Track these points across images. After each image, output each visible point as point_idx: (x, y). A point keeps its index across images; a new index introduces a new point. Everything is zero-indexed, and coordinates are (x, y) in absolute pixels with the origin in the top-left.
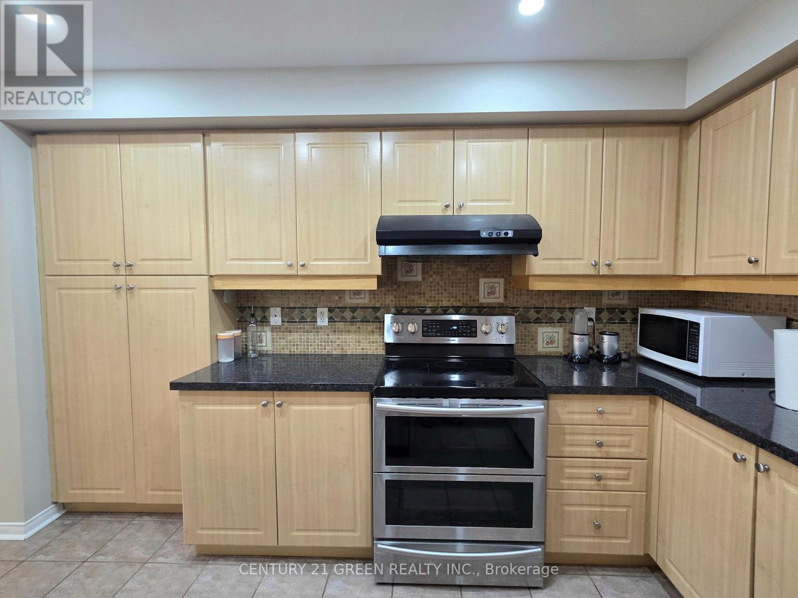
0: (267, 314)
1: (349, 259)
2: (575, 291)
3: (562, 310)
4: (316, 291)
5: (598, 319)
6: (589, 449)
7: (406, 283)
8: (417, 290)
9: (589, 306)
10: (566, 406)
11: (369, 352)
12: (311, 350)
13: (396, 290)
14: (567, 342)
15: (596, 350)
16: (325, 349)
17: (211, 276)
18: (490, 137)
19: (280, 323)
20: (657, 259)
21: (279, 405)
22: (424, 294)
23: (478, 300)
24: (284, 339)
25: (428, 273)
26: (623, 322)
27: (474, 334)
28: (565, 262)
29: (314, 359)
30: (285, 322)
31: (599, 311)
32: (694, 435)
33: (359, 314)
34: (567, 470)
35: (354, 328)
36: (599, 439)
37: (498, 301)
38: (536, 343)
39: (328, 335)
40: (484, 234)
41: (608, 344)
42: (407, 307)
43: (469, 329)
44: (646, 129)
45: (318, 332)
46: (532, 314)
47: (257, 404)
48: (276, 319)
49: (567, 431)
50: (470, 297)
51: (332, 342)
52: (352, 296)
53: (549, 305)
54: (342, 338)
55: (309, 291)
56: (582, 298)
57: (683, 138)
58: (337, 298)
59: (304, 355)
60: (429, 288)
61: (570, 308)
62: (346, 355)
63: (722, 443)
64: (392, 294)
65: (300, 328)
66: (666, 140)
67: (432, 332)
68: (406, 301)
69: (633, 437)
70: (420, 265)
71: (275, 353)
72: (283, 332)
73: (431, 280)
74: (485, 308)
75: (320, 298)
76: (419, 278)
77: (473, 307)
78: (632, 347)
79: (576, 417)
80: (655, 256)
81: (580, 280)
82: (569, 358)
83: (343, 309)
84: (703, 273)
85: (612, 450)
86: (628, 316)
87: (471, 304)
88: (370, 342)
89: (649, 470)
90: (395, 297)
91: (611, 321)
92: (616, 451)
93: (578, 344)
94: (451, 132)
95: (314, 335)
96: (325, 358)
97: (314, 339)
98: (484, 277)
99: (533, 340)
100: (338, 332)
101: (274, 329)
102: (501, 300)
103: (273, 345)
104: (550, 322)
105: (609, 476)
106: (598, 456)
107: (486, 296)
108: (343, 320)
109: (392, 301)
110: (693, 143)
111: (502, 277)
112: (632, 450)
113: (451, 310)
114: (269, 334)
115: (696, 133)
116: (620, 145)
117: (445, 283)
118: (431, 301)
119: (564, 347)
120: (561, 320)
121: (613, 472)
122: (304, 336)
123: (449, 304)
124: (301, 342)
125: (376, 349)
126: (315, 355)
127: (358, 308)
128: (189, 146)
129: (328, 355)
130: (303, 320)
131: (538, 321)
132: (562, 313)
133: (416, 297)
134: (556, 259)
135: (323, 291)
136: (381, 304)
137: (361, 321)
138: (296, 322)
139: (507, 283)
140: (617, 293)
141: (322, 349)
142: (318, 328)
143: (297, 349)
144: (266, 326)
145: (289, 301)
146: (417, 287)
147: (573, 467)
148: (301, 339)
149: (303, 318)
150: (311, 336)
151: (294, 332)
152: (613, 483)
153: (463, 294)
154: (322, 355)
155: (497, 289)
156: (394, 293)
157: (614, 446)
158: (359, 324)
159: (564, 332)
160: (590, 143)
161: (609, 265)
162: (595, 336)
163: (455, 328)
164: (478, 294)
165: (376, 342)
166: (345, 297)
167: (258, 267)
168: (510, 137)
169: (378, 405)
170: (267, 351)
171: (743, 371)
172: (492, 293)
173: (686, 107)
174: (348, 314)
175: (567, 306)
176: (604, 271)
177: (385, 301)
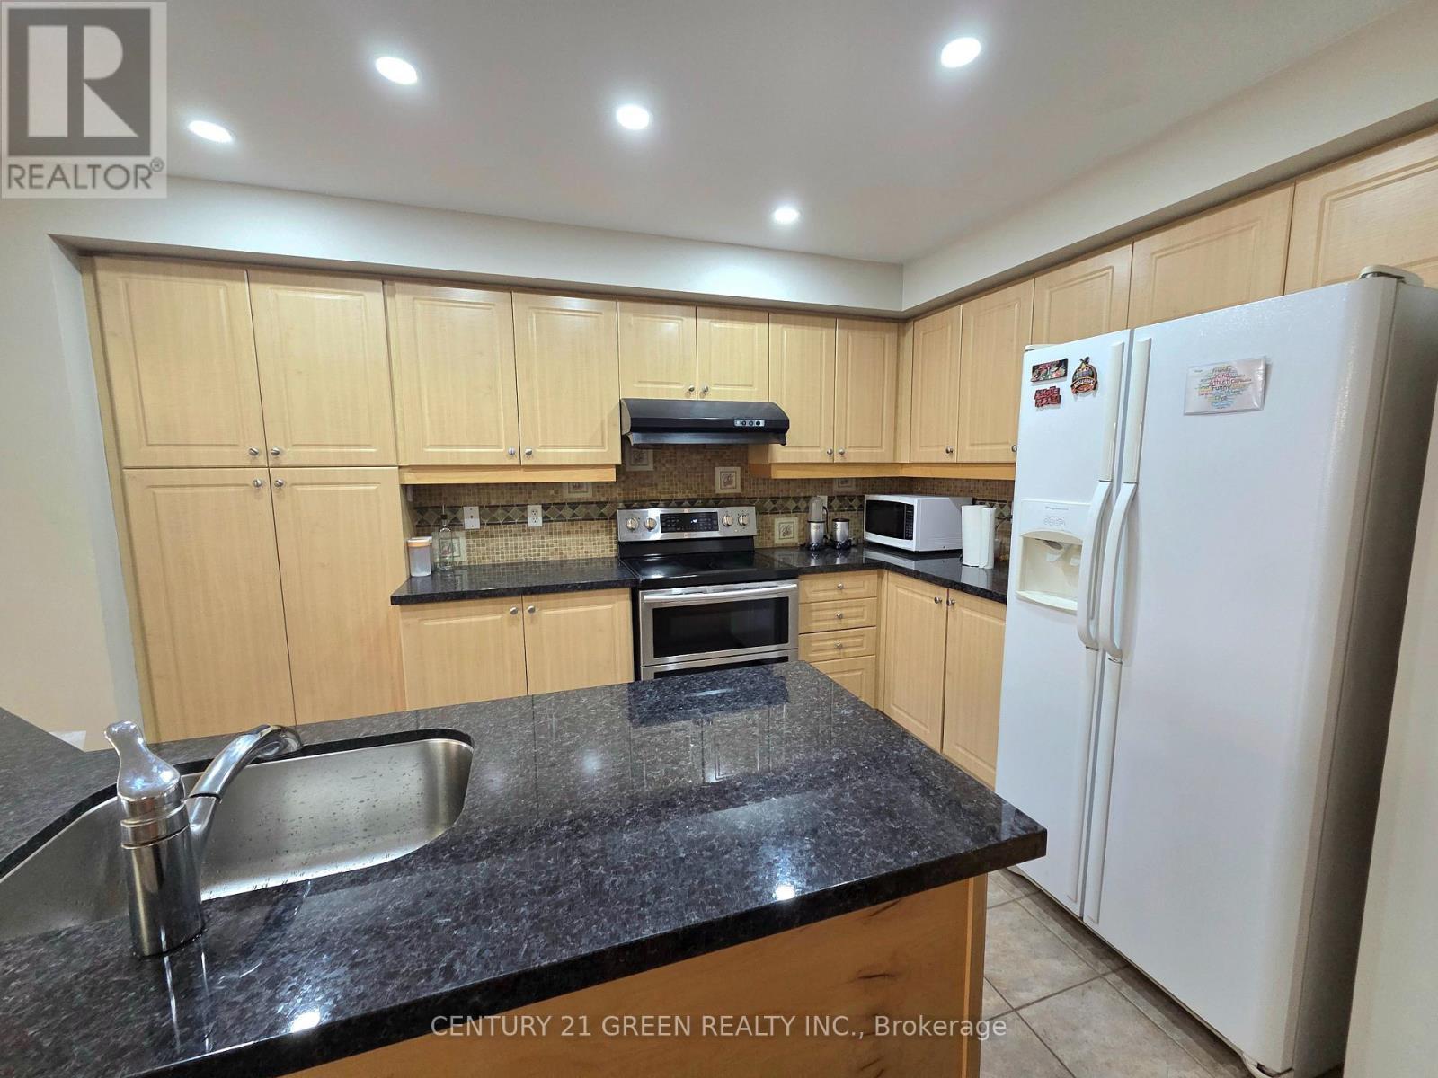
0: (459, 515)
1: (584, 447)
2: (809, 479)
3: (796, 499)
4: (525, 484)
5: (830, 507)
6: (831, 623)
7: (635, 473)
8: (648, 481)
9: (821, 495)
10: (812, 586)
11: (594, 556)
12: (521, 558)
13: (624, 482)
14: (802, 533)
15: (829, 538)
16: (539, 555)
17: (400, 467)
18: (733, 319)
19: (478, 526)
20: (881, 447)
21: (532, 611)
22: (656, 485)
23: (714, 491)
24: (483, 545)
25: (660, 461)
26: (851, 508)
27: (714, 527)
28: (804, 450)
29: (526, 568)
30: (484, 524)
31: (830, 499)
32: (910, 594)
33: (581, 510)
34: (814, 644)
35: (575, 527)
36: (839, 612)
37: (734, 491)
38: (773, 535)
39: (542, 538)
40: (738, 423)
41: (840, 529)
42: (636, 501)
43: (711, 521)
44: (870, 324)
45: (529, 535)
46: (769, 505)
47: (502, 612)
48: (471, 521)
49: (814, 608)
50: (706, 488)
51: (547, 546)
52: (571, 490)
53: (785, 494)
54: (561, 541)
55: (516, 484)
56: (815, 487)
57: (901, 334)
58: (552, 492)
59: (512, 564)
60: (661, 479)
61: (805, 497)
62: (566, 561)
63: (928, 594)
64: (620, 486)
65: (506, 531)
66: (887, 336)
67: (671, 527)
68: (636, 494)
69: (865, 608)
70: (651, 452)
71: (472, 564)
72: (483, 537)
73: (664, 469)
74: (721, 499)
75: (530, 493)
76: (650, 467)
77: (709, 499)
78: (859, 534)
79: (821, 594)
80: (879, 445)
81: (816, 467)
82: (806, 547)
83: (560, 505)
84: (916, 461)
85: (850, 621)
86: (855, 503)
87: (707, 495)
88: (594, 544)
89: (878, 635)
90: (623, 490)
91: (841, 509)
92: (852, 622)
93: (815, 531)
94: (693, 309)
95: (524, 539)
96: (539, 567)
97: (525, 544)
98: (720, 466)
99: (769, 531)
100: (556, 533)
101: (470, 534)
102: (738, 490)
103: (469, 555)
104: (786, 512)
105: (847, 645)
106: (839, 628)
107: (723, 487)
108: (561, 519)
109: (620, 494)
110: (907, 341)
111: (738, 465)
112: (864, 620)
113: (686, 503)
114: (463, 541)
115: (910, 333)
116: (850, 337)
117: (679, 472)
118: (664, 493)
119: (800, 537)
120: (797, 510)
121: (851, 640)
122: (511, 540)
123: (684, 496)
124: (507, 548)
125: (603, 551)
126: (527, 563)
127: (579, 503)
128: (361, 295)
129: (544, 562)
130: (508, 521)
131: (775, 512)
132: (797, 502)
133: (646, 489)
134: (796, 447)
135: (534, 484)
136: (608, 498)
137: (583, 520)
138: (499, 524)
139: (744, 471)
140: (845, 481)
141: (535, 555)
142: (529, 530)
143: (502, 557)
144: (458, 530)
145: (489, 498)
146: (648, 477)
147: (818, 641)
148: (507, 544)
149: (509, 518)
150: (520, 540)
151: (497, 536)
152: (851, 650)
153: (698, 484)
154: (535, 563)
155: (734, 478)
156: (622, 485)
157: (851, 617)
158: (581, 523)
159: (799, 521)
160: (824, 333)
161: (842, 453)
162: (828, 524)
163: (695, 521)
164: (714, 484)
165: (603, 543)
166: (561, 492)
167: (468, 455)
168: (751, 320)
169: (646, 597)
170: (461, 562)
171: (944, 544)
172: (728, 482)
173: (903, 310)
174: (567, 512)
175: (802, 495)
176: (838, 459)
177: (612, 494)
